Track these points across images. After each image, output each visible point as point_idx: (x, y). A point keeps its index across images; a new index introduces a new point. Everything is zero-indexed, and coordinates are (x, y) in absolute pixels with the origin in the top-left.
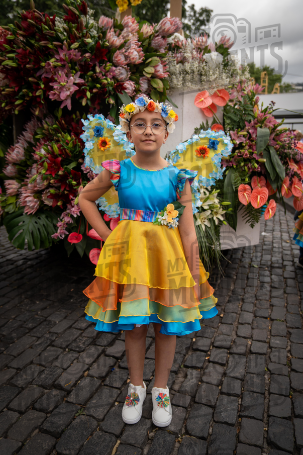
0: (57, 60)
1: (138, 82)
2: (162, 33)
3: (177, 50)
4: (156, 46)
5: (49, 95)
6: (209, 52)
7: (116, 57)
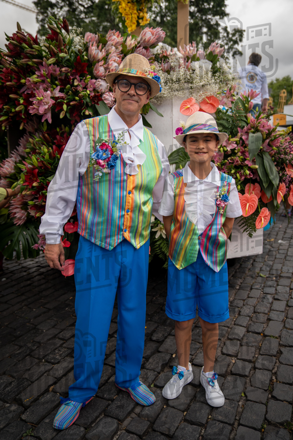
0: (38, 76)
2: (143, 44)
3: (164, 60)
5: (29, 110)
6: (198, 59)
7: (96, 70)
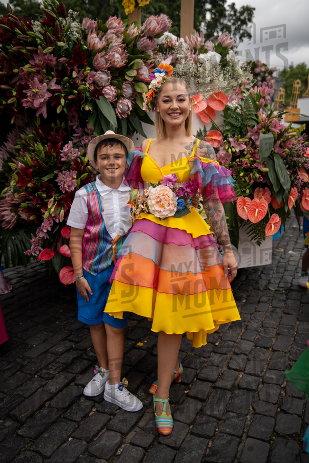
0: (32, 65)
1: (121, 87)
2: (147, 33)
3: (169, 51)
4: (142, 48)
5: (22, 103)
6: (206, 51)
7: (96, 61)
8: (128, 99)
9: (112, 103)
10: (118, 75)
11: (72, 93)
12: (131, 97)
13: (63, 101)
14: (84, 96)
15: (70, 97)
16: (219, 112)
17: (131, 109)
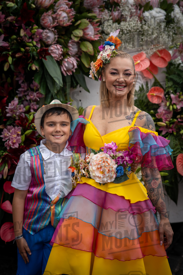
1: (67, 45)
3: (115, 8)
4: (88, 6)
6: (151, 8)
7: (43, 20)
8: (73, 56)
9: (57, 61)
10: (64, 33)
11: (20, 51)
12: (77, 54)
13: (10, 59)
14: (32, 55)
15: (17, 56)
16: (161, 68)
17: (76, 67)
